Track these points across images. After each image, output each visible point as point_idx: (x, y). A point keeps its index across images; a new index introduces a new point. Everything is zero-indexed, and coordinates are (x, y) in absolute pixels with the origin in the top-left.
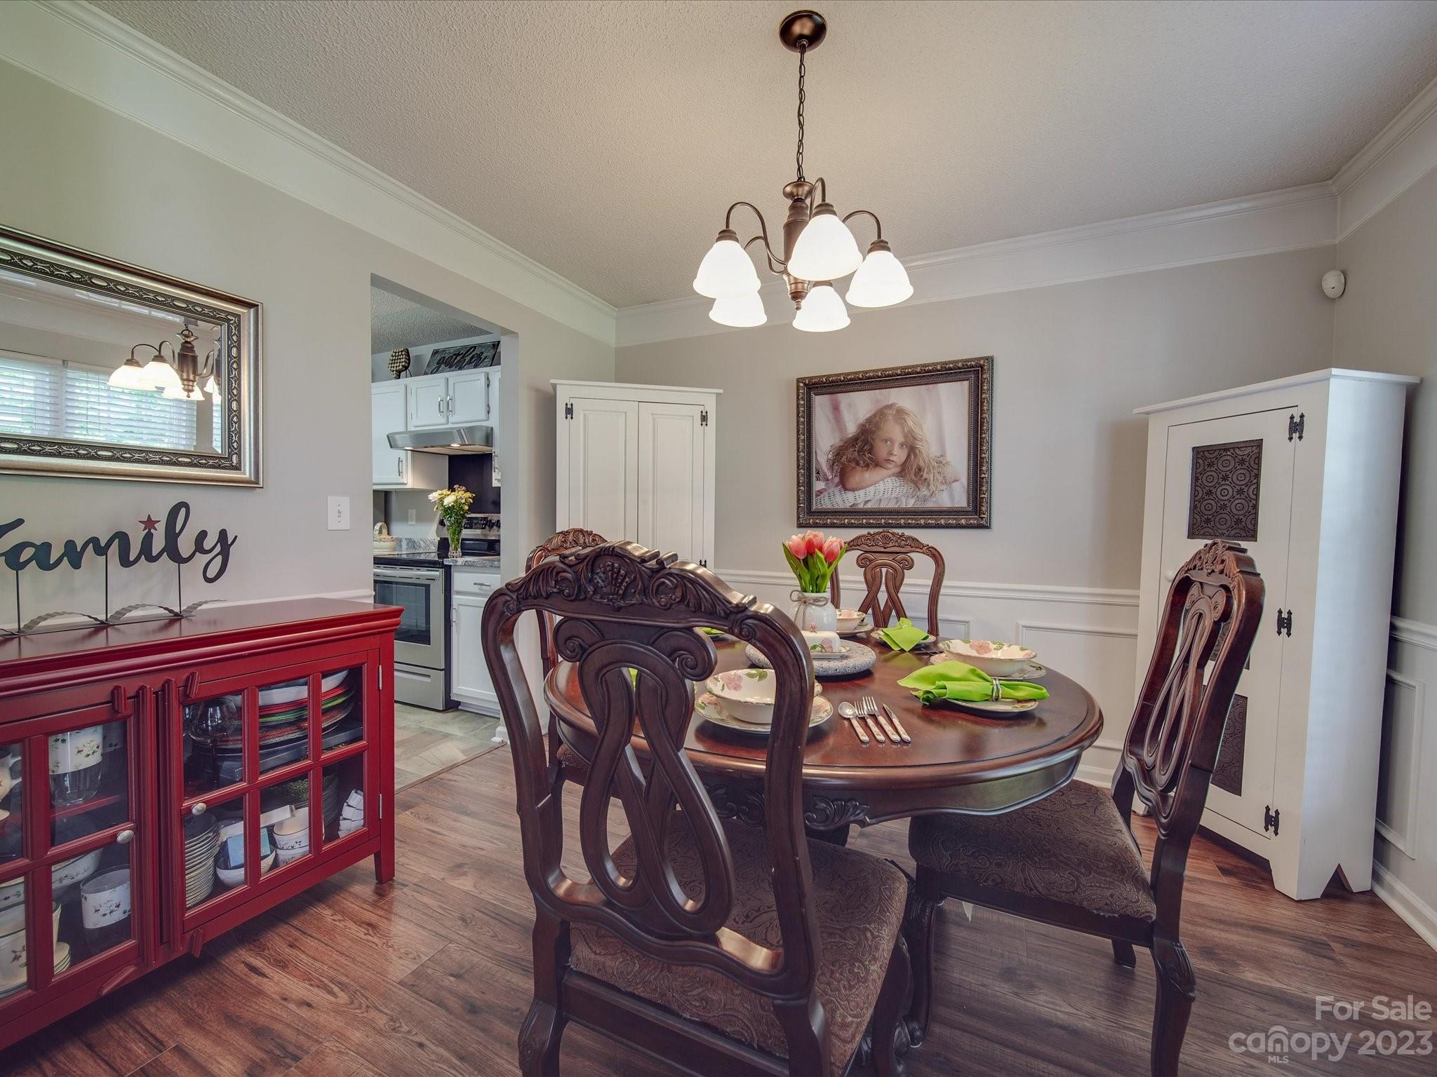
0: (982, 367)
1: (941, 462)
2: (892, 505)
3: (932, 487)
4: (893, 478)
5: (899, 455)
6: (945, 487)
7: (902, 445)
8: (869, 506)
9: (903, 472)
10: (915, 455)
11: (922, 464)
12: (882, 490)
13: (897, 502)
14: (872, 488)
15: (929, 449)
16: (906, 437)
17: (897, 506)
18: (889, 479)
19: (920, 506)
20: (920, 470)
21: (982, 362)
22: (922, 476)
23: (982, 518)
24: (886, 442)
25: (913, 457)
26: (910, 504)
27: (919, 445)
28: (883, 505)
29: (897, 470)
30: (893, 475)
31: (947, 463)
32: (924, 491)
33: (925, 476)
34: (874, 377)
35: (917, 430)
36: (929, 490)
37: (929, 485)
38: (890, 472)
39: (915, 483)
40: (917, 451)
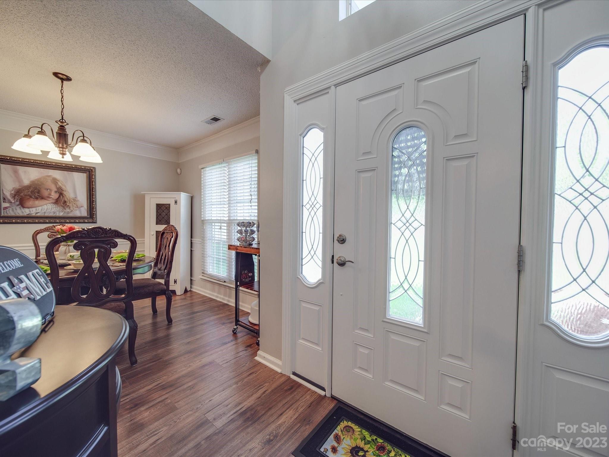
0: (92, 170)
1: (75, 200)
2: (51, 215)
3: (71, 208)
4: (52, 204)
5: (55, 196)
6: (77, 209)
7: (56, 192)
8: (38, 215)
9: (56, 202)
10: (63, 196)
11: (66, 200)
12: (46, 209)
13: (54, 214)
14: (40, 208)
15: (69, 194)
16: (58, 189)
17: (54, 215)
18: (49, 204)
19: (66, 215)
20: (65, 202)
21: (92, 169)
22: (66, 204)
23: (94, 220)
24: (47, 190)
25: (61, 197)
26: (61, 214)
27: (64, 193)
28: (46, 215)
29: (54, 201)
30: (52, 203)
31: (78, 200)
32: (68, 210)
33: (68, 204)
34: (40, 163)
35: (63, 187)
36: (70, 210)
37: (70, 208)
38: (51, 201)
39: (63, 207)
40: (64, 195)
